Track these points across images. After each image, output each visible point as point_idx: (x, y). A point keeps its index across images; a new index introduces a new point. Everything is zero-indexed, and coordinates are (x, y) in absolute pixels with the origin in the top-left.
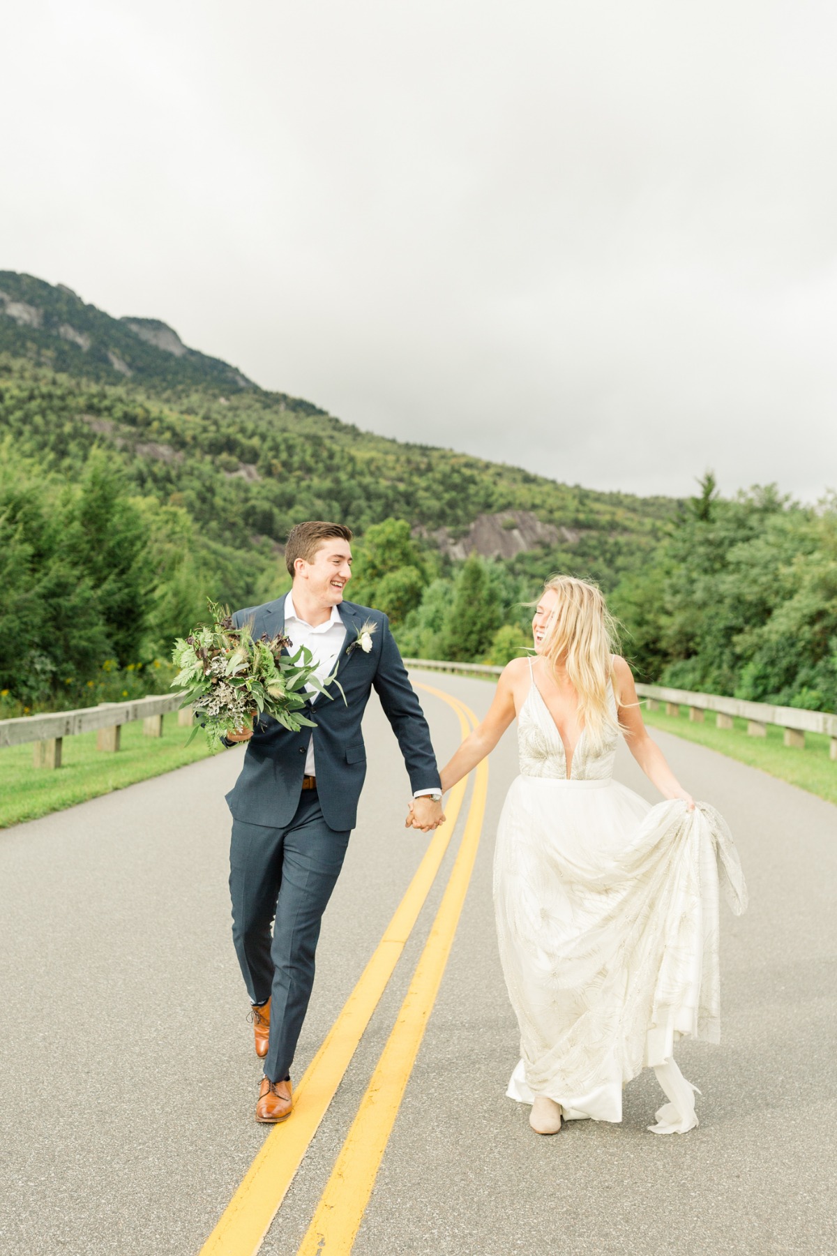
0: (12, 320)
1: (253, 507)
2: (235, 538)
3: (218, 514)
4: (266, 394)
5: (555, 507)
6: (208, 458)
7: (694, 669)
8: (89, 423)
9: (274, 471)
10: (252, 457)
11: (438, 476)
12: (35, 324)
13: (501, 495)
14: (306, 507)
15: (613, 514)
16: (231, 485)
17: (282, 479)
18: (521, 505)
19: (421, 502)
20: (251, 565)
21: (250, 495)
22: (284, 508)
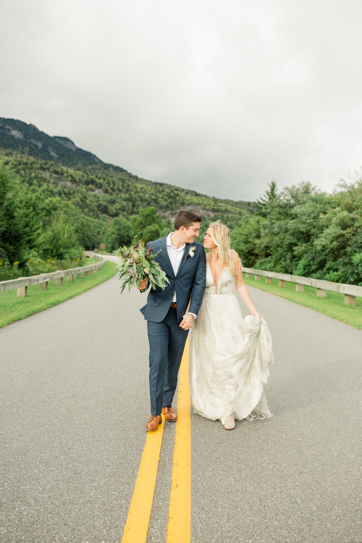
0: (13, 136)
1: (101, 204)
2: (94, 215)
3: (88, 206)
4: (105, 164)
5: (206, 204)
6: (85, 186)
8: (41, 174)
9: (108, 191)
10: (100, 186)
11: (166, 193)
12: (22, 138)
13: (188, 200)
14: (120, 204)
15: (226, 207)
16: (92, 196)
17: (111, 194)
18: (194, 203)
19: (160, 202)
20: (100, 224)
21: (99, 200)
22: (112, 204)
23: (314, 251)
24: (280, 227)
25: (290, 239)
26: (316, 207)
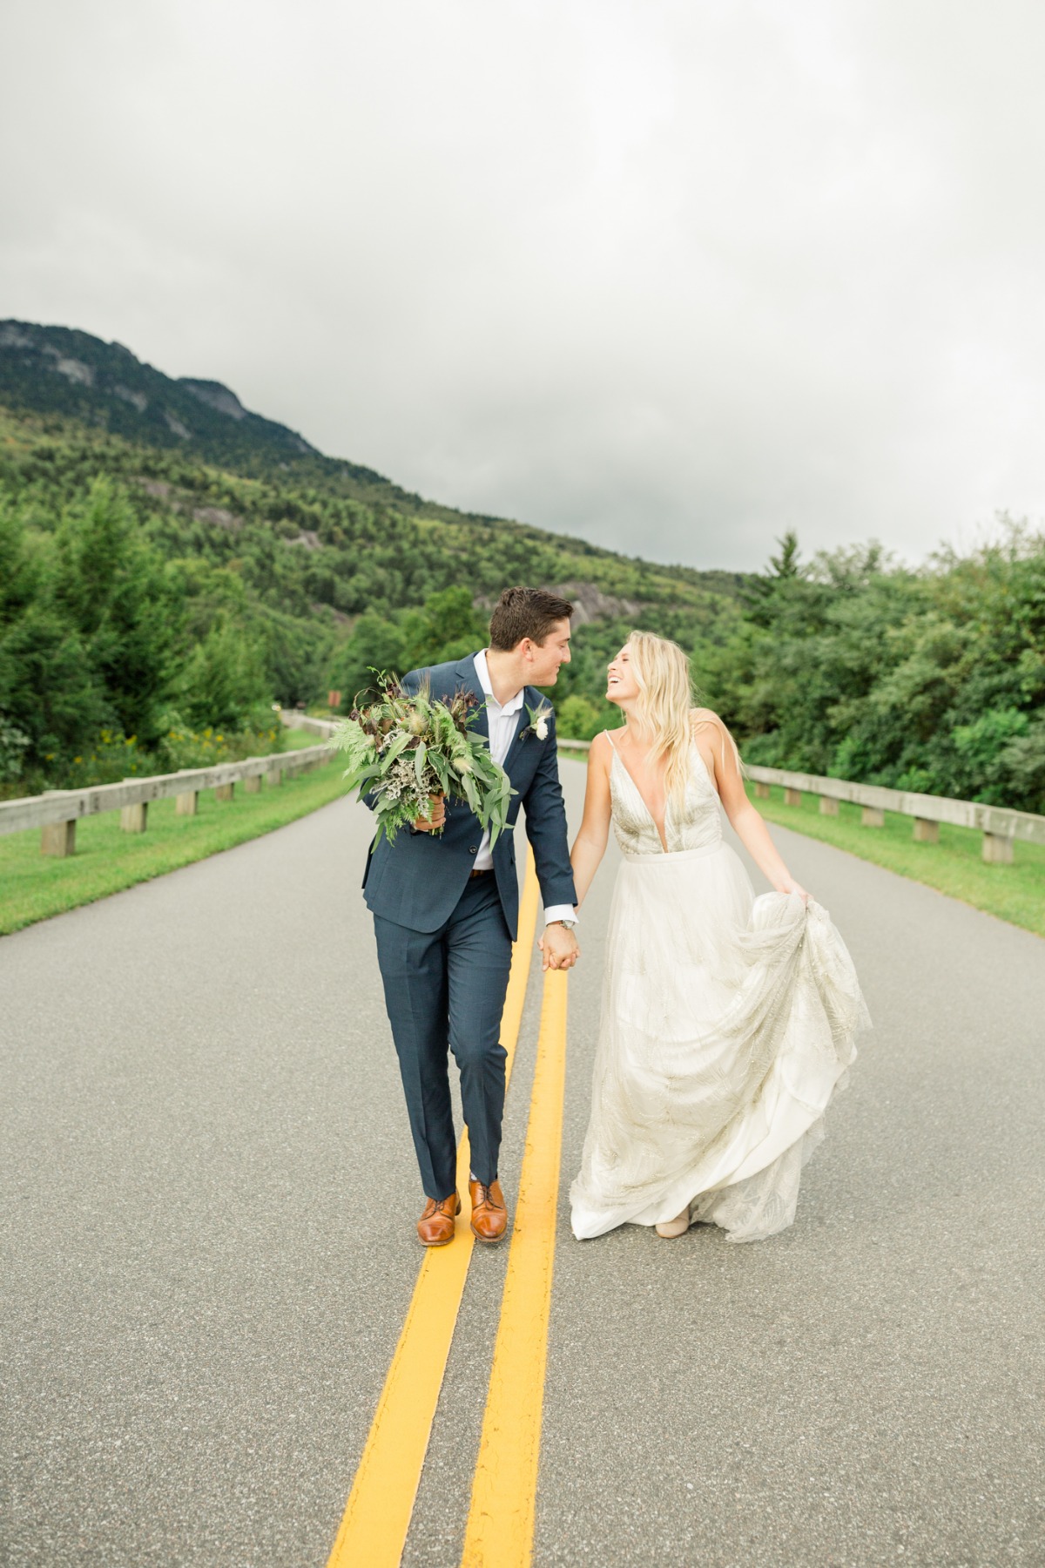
0: (65, 378)
1: (314, 575)
2: (294, 606)
3: (277, 581)
4: (328, 461)
5: (616, 579)
6: (268, 524)
7: (775, 745)
8: (144, 486)
9: (336, 539)
10: (312, 524)
11: (501, 546)
12: (89, 382)
13: (564, 567)
14: (368, 576)
15: (673, 587)
16: (291, 552)
17: (343, 547)
18: (582, 577)
19: (484, 572)
20: (311, 633)
21: (311, 562)
22: (346, 577)
23: (875, 718)
24: (800, 654)
25: (822, 687)
26: (885, 609)
